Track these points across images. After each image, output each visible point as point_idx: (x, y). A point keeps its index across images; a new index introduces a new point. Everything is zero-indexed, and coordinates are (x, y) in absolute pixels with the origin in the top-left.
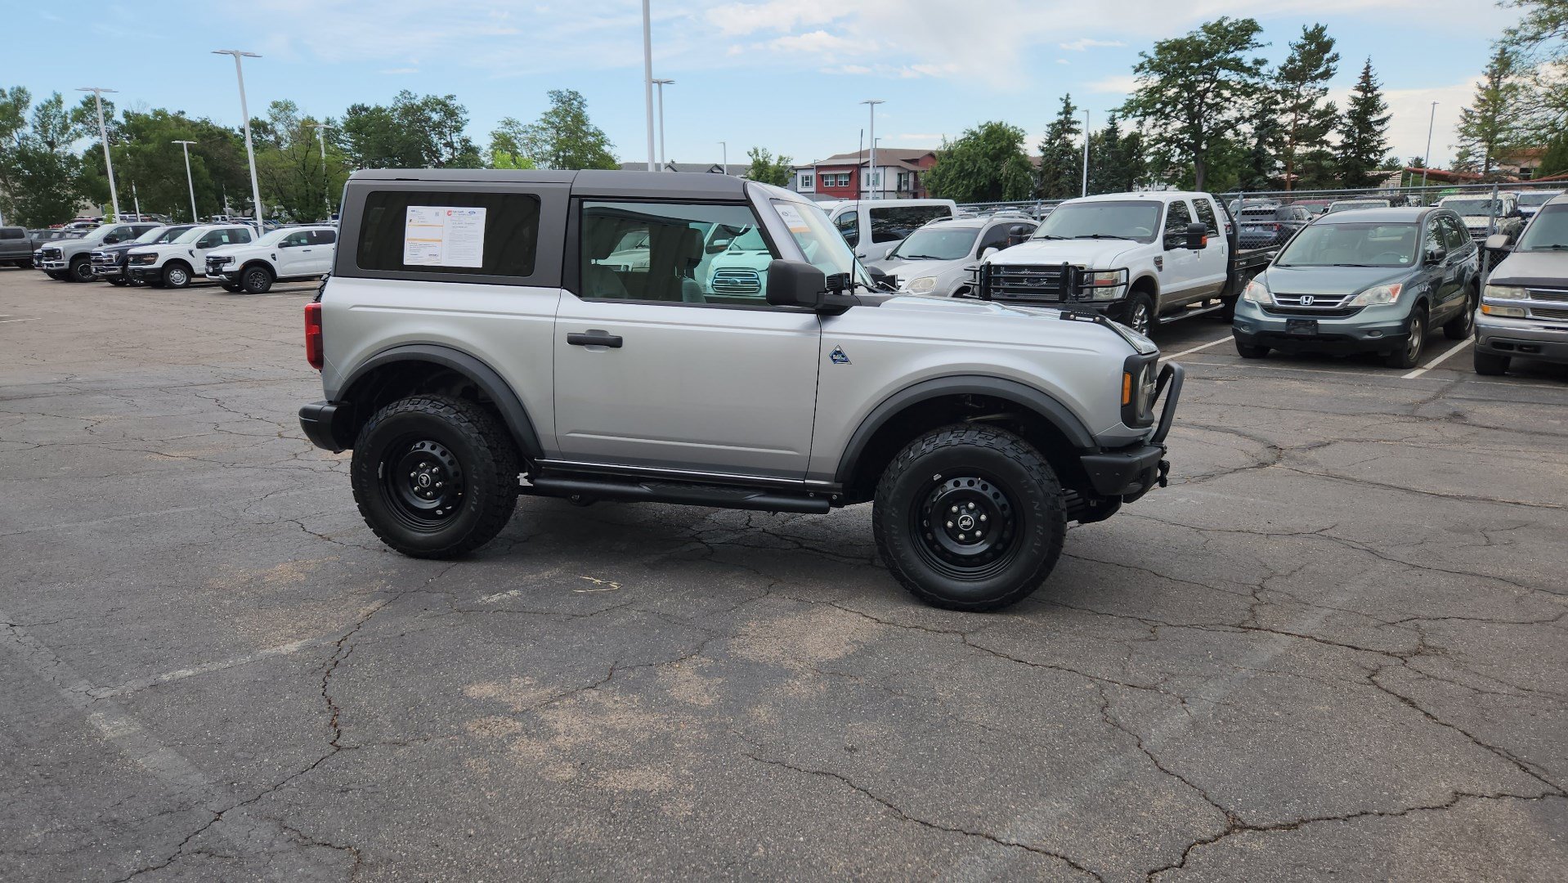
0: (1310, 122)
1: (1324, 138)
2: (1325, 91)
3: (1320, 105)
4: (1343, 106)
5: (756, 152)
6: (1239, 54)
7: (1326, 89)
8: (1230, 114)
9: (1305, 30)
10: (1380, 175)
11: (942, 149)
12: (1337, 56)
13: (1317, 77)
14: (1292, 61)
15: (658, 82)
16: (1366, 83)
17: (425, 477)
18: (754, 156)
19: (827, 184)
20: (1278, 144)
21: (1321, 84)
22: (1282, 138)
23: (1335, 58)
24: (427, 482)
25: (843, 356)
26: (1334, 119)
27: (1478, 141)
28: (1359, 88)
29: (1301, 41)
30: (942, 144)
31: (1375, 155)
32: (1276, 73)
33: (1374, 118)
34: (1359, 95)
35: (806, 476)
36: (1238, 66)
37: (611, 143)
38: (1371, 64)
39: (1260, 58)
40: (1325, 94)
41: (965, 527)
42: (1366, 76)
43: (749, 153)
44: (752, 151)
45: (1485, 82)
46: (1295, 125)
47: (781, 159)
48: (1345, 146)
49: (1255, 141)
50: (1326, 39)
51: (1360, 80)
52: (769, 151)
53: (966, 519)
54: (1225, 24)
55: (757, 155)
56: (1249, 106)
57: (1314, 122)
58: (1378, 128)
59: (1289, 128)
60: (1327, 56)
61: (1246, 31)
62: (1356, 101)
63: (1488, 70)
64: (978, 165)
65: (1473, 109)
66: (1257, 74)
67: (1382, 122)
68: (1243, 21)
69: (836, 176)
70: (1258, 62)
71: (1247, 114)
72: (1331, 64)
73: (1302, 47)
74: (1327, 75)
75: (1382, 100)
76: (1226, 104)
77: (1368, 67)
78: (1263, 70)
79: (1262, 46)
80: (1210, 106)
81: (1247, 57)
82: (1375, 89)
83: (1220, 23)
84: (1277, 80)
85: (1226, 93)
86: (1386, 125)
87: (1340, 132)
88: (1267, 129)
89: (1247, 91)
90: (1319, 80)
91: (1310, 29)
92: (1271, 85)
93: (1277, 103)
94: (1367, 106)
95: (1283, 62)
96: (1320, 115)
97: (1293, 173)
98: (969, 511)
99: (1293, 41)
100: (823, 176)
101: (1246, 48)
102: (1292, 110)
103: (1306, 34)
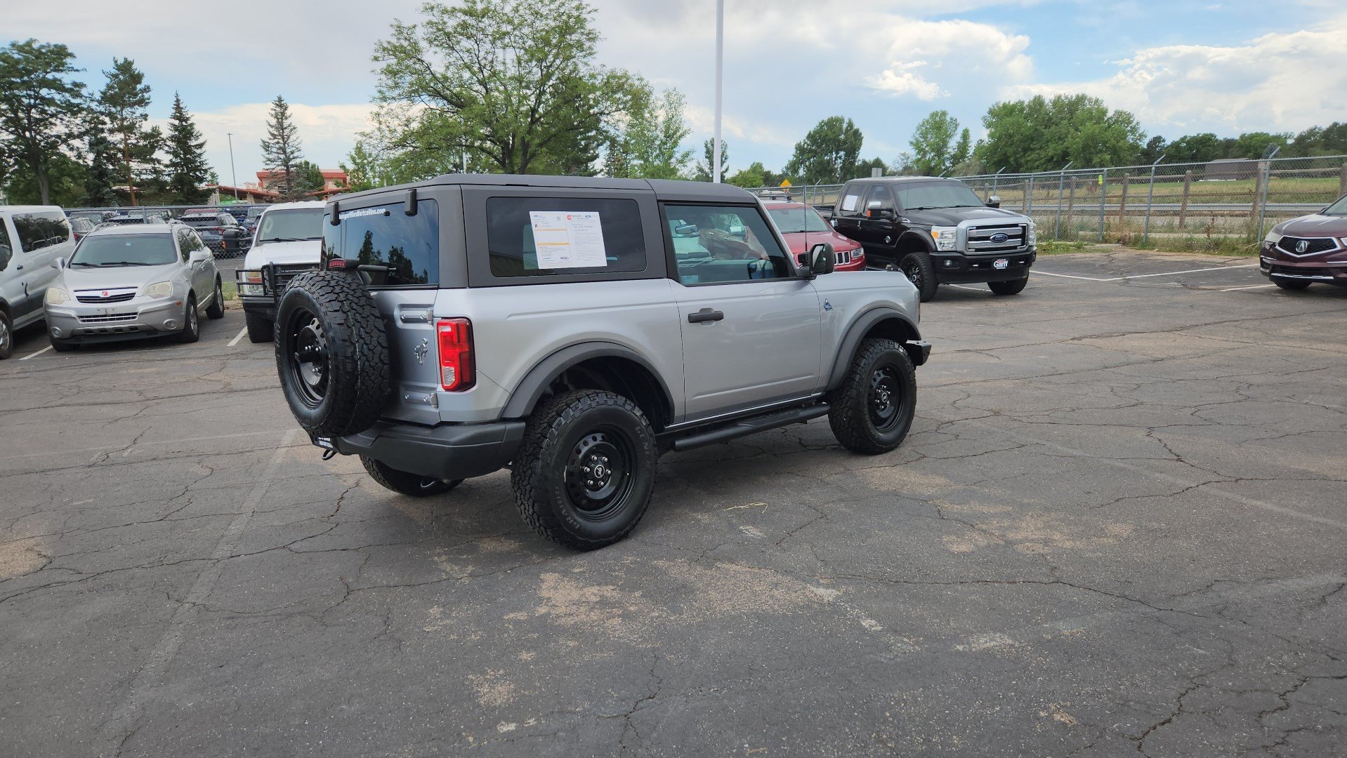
0: (138, 142)
1: (154, 156)
2: (145, 117)
3: (146, 127)
4: (166, 132)
6: (58, 75)
7: (146, 115)
8: (59, 129)
9: (116, 62)
10: (208, 190)
12: (148, 87)
13: (135, 103)
14: (110, 87)
16: (179, 114)
20: (111, 158)
21: (139, 111)
22: (115, 155)
23: (147, 89)
26: (159, 141)
27: (278, 165)
28: (175, 117)
29: (114, 71)
31: (201, 173)
32: (98, 96)
33: (193, 143)
34: (177, 122)
36: (60, 88)
38: (179, 98)
39: (78, 81)
40: (146, 120)
42: (178, 107)
45: (274, 121)
46: (127, 144)
48: (173, 164)
49: (91, 156)
50: (136, 72)
51: (174, 111)
54: (35, 46)
56: (77, 123)
57: (142, 143)
58: (198, 151)
59: (121, 146)
60: (139, 87)
61: (59, 56)
62: (176, 128)
63: (273, 112)
65: (269, 141)
66: (79, 95)
67: (200, 146)
68: (55, 46)
70: (75, 84)
71: (76, 131)
72: (145, 94)
73: (116, 76)
74: (142, 102)
75: (197, 128)
76: (53, 120)
77: (178, 101)
78: (84, 92)
79: (77, 70)
80: (38, 121)
81: (67, 79)
82: (188, 119)
83: (29, 44)
84: (100, 103)
85: (52, 109)
86: (203, 149)
87: (167, 152)
88: (98, 145)
89: (73, 110)
90: (136, 107)
91: (121, 61)
92: (94, 105)
93: (104, 123)
94: (184, 134)
95: (103, 88)
96: (146, 136)
97: (134, 186)
99: (106, 70)
101: (62, 71)
102: (120, 129)
103: (117, 65)
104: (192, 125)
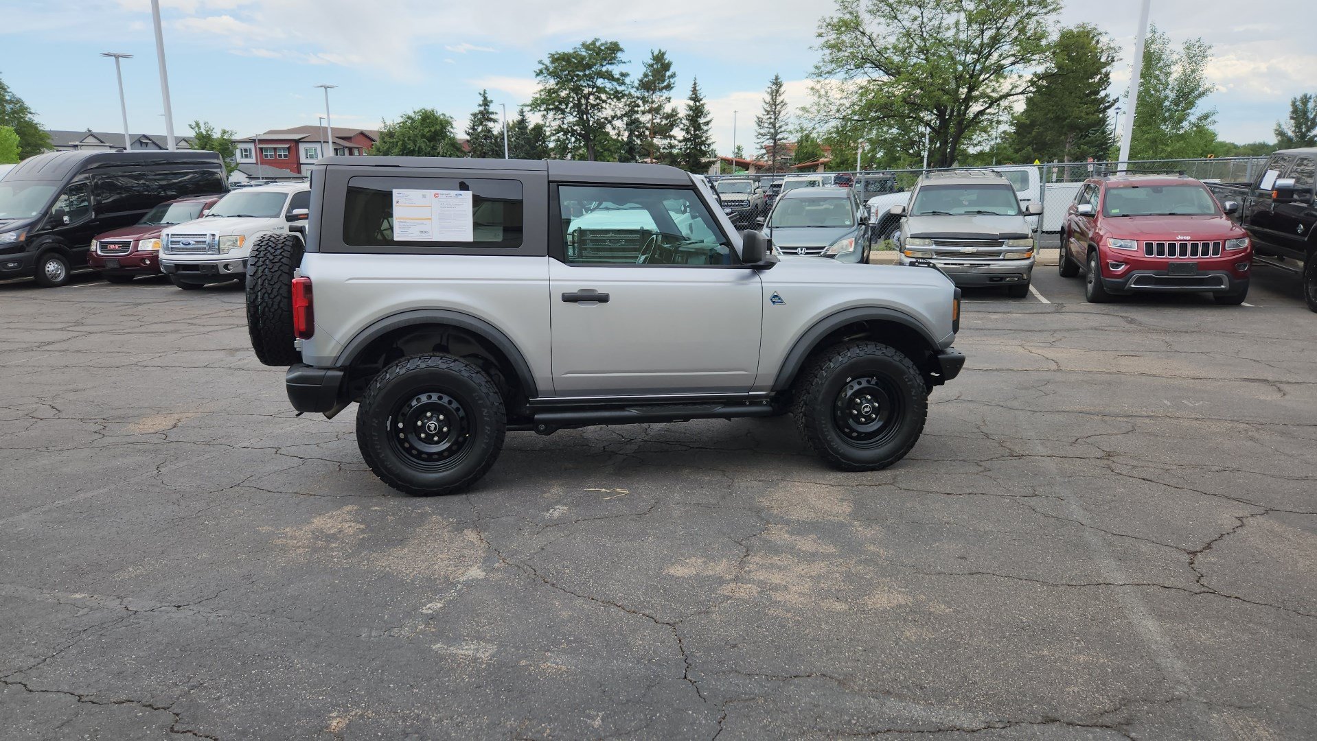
0: (662, 121)
1: (672, 133)
2: (669, 99)
3: (668, 109)
4: (683, 112)
5: (198, 124)
6: (610, 68)
7: (670, 98)
8: (607, 112)
9: (653, 53)
10: (709, 162)
11: (383, 130)
12: (674, 74)
13: (663, 88)
14: (646, 75)
15: (115, 56)
16: (695, 98)
17: (432, 424)
18: (197, 129)
19: (266, 156)
20: (641, 136)
21: (666, 94)
22: (644, 132)
23: (673, 76)
24: (435, 429)
25: (779, 299)
26: (677, 120)
27: (768, 139)
28: (691, 99)
29: (651, 62)
30: (382, 125)
31: (705, 147)
32: (636, 84)
33: (702, 120)
34: (691, 103)
35: (752, 389)
36: (609, 76)
37: (32, 111)
38: (697, 82)
39: (624, 72)
40: (669, 102)
41: (866, 412)
42: (695, 90)
43: (190, 126)
44: (194, 124)
45: (768, 98)
46: (653, 123)
47: (224, 132)
48: (686, 140)
49: (626, 134)
50: (667, 61)
51: (691, 93)
52: (212, 124)
53: (866, 407)
54: (598, 44)
55: (199, 128)
56: (620, 107)
57: (664, 122)
58: (705, 128)
59: (649, 125)
60: (668, 74)
61: (611, 51)
62: (690, 108)
63: (769, 90)
64: (418, 145)
65: (762, 117)
66: (623, 83)
67: (707, 123)
68: (611, 43)
69: (275, 149)
70: (622, 75)
71: (619, 113)
72: (671, 80)
73: (652, 66)
74: (669, 87)
75: (707, 108)
76: (604, 105)
77: (695, 84)
78: (627, 80)
79: (624, 62)
80: (593, 106)
81: (616, 70)
82: (701, 100)
83: (594, 43)
84: (638, 89)
85: (603, 96)
86: (710, 126)
87: (682, 129)
88: (633, 125)
89: (618, 96)
90: (664, 91)
91: (656, 53)
92: (633, 91)
93: (639, 106)
94: (697, 112)
95: (640, 76)
96: (668, 116)
97: (654, 159)
98: (868, 401)
99: (645, 61)
100: (261, 149)
101: (614, 63)
102: (650, 111)
103: (653, 56)
104: (703, 105)
